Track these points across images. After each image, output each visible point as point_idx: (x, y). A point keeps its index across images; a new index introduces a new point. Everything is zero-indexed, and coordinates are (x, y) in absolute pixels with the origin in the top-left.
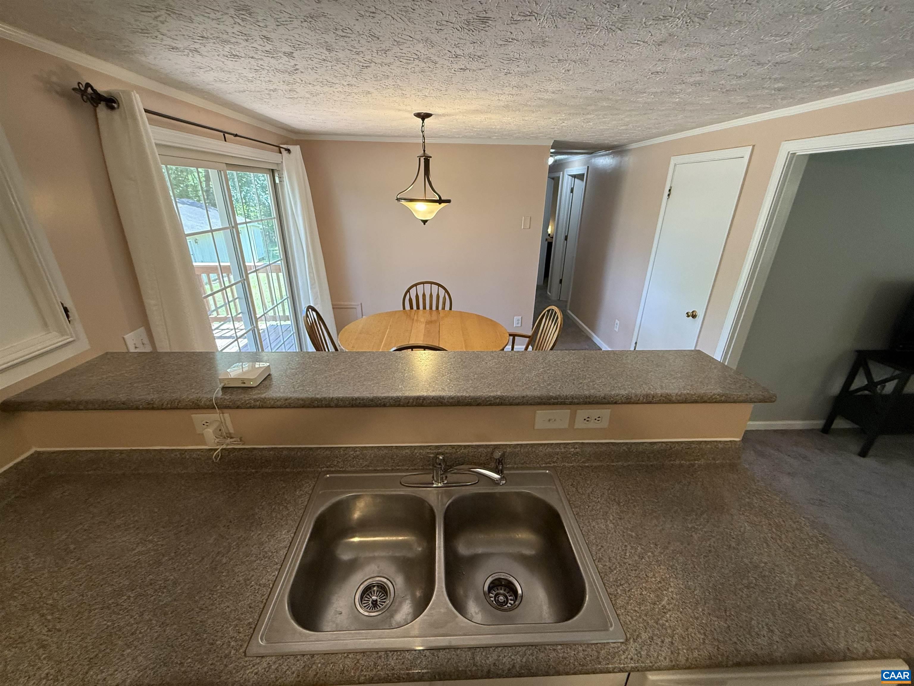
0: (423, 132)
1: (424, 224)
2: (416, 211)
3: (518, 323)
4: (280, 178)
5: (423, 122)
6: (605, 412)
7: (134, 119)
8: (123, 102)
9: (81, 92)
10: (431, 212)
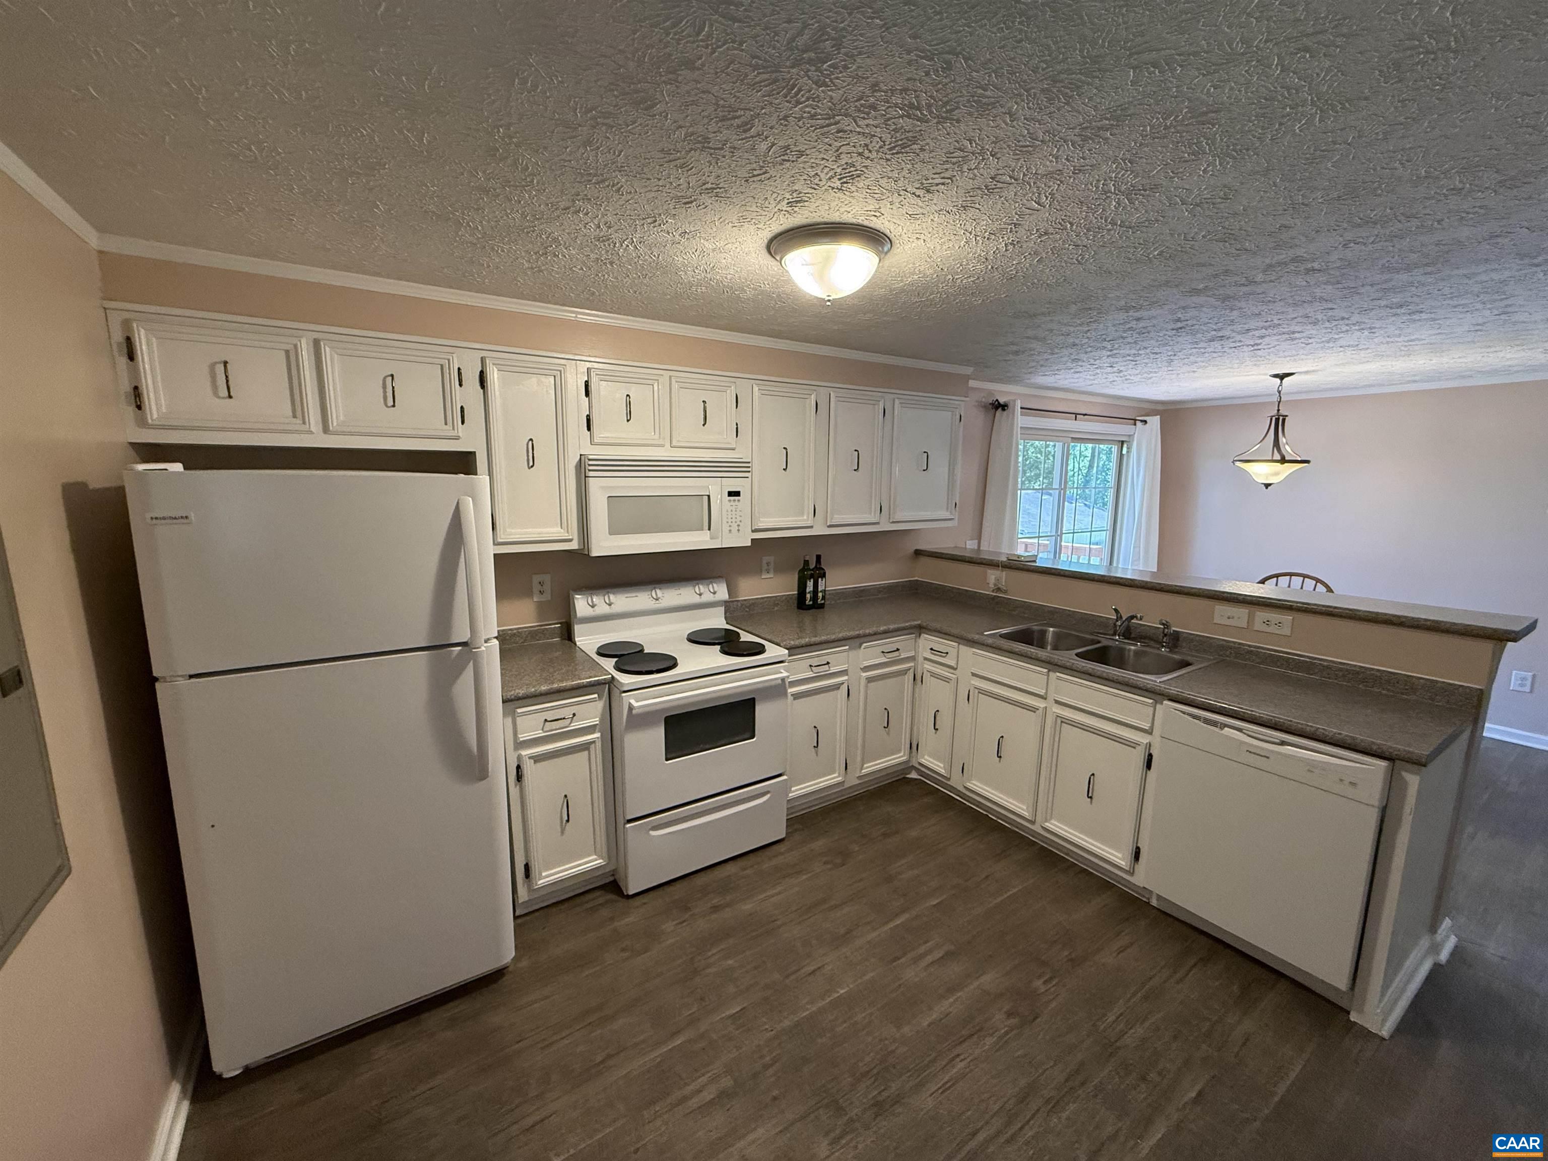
0: (1279, 392)
1: (1267, 488)
2: (1256, 474)
4: (1128, 448)
5: (1281, 382)
6: (1287, 618)
7: (1013, 414)
8: (1011, 406)
9: (992, 404)
10: (1277, 474)
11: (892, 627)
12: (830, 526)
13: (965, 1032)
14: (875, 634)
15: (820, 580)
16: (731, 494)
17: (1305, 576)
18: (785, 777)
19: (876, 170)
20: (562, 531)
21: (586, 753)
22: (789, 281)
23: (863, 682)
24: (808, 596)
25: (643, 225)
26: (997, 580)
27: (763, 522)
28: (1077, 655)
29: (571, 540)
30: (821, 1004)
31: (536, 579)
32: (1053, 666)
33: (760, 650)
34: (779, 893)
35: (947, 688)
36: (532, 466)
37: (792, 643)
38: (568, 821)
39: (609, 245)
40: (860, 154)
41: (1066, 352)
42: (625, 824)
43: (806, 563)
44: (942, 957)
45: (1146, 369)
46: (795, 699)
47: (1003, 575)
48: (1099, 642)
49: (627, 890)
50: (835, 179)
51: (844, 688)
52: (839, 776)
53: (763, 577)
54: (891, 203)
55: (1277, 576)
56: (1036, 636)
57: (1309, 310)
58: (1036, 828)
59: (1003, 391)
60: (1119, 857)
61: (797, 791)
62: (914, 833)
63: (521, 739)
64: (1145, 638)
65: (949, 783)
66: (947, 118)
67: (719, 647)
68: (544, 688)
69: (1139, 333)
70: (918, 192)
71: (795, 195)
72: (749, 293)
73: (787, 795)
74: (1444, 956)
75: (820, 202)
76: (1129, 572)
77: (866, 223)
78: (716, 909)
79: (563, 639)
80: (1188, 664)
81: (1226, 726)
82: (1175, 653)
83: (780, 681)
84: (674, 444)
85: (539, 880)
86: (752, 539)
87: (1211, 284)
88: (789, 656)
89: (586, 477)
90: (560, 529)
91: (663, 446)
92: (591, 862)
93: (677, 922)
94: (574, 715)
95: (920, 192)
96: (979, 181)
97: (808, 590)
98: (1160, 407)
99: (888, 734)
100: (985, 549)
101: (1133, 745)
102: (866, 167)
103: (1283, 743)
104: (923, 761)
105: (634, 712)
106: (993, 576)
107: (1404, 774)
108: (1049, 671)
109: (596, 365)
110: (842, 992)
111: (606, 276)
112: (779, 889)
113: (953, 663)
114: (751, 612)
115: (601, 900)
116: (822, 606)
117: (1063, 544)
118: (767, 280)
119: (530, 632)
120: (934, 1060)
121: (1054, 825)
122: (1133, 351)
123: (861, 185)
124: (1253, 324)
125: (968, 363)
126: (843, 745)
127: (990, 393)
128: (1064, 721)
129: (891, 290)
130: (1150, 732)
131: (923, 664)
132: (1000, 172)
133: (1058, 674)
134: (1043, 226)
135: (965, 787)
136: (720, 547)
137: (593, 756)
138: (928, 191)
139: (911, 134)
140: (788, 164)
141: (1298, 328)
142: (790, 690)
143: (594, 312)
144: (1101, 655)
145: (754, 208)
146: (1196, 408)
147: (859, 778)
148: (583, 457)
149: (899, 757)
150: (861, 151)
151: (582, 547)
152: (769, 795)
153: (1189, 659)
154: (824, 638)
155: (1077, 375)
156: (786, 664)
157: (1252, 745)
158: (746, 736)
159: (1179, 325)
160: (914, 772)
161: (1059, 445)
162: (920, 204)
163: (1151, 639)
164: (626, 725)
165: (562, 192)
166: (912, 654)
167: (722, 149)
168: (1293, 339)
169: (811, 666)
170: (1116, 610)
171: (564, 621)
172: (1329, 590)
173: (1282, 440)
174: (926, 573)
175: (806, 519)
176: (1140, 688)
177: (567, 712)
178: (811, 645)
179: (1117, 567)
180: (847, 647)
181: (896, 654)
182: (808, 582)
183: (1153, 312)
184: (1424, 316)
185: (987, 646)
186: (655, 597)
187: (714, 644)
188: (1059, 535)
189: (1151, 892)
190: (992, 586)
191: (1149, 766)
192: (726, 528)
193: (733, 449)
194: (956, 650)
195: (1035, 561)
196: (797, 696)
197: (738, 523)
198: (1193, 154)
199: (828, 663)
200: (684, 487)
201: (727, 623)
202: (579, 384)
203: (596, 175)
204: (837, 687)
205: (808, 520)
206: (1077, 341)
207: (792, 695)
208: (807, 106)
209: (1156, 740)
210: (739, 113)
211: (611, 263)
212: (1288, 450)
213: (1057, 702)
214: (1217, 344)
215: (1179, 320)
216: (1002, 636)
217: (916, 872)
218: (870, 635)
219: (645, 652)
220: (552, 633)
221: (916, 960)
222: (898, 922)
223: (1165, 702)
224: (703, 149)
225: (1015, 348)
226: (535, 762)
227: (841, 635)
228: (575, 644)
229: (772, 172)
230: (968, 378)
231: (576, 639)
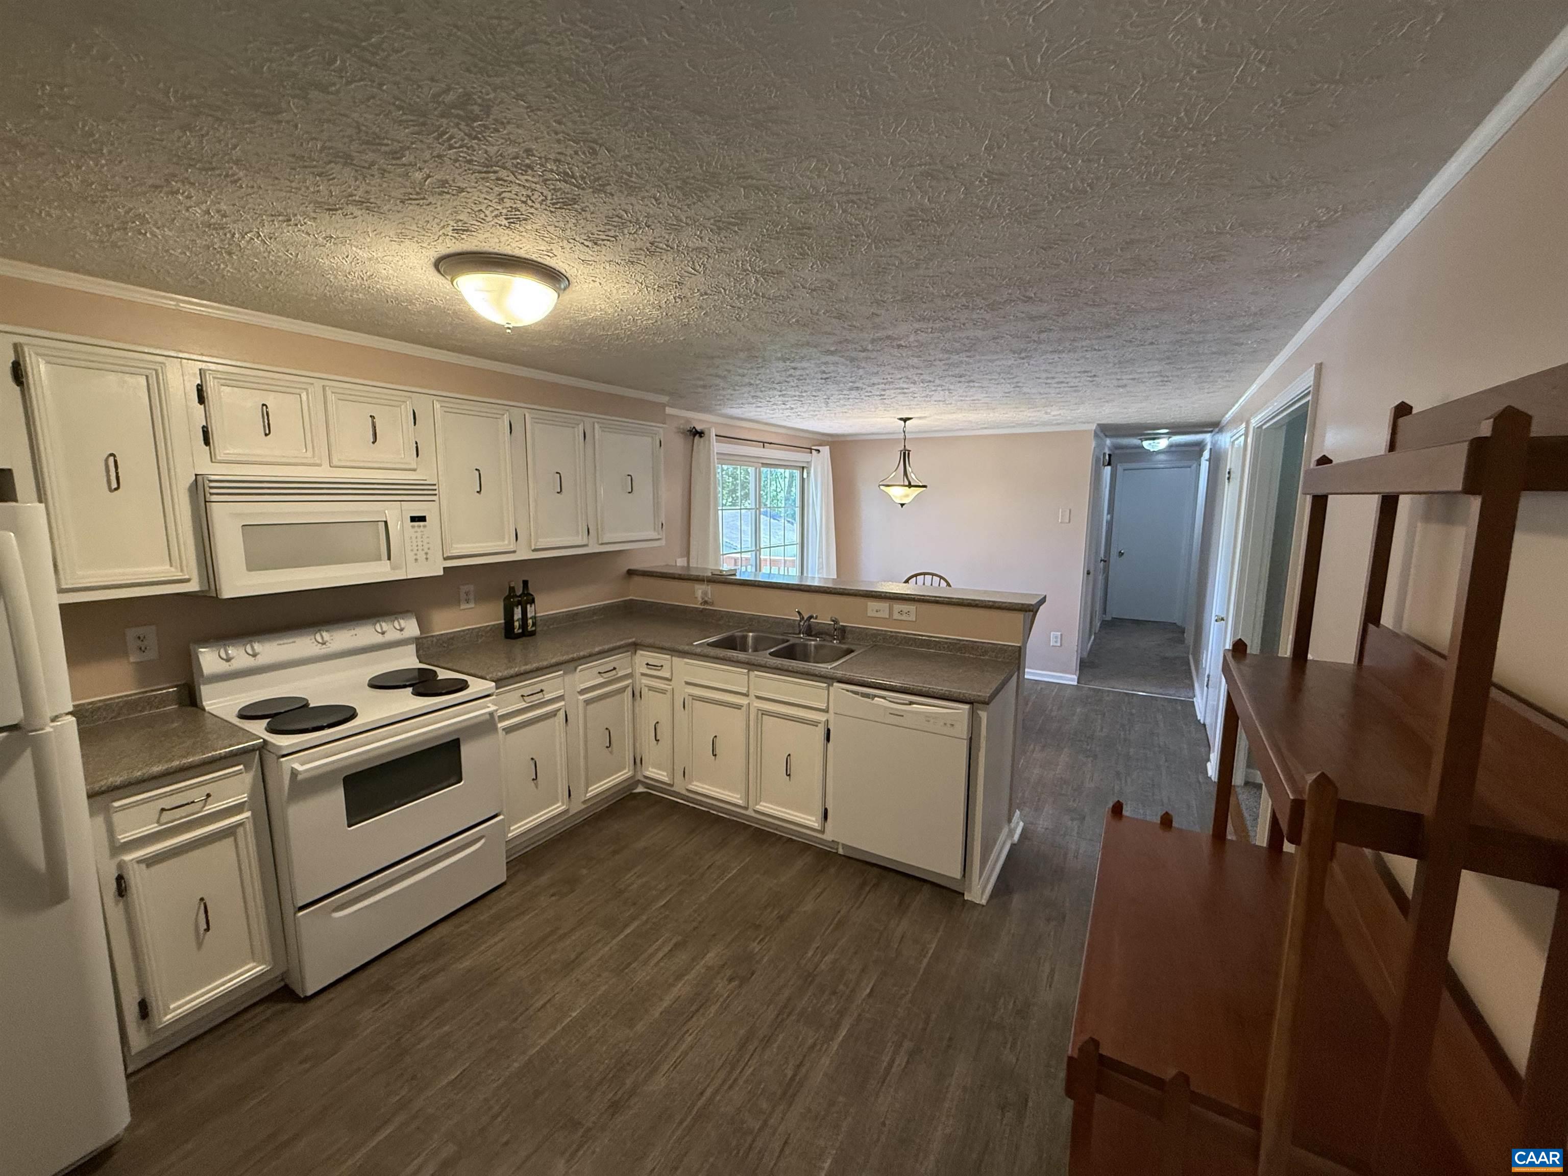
0: (904, 432)
1: (902, 507)
2: (895, 496)
3: (1056, 642)
4: (807, 473)
5: (905, 424)
6: (911, 608)
7: (709, 441)
8: (706, 433)
9: (691, 431)
10: (907, 496)
11: (606, 647)
12: (535, 550)
13: (693, 1008)
14: (590, 656)
15: (528, 606)
16: (413, 519)
17: (933, 575)
18: (501, 817)
19: (542, 219)
20: (173, 569)
21: (232, 839)
22: (463, 301)
23: (581, 705)
24: (517, 624)
25: (273, 221)
26: (705, 593)
27: (457, 548)
28: (771, 654)
29: (188, 580)
30: (552, 1033)
31: (131, 633)
32: (751, 666)
33: (462, 686)
34: (502, 940)
35: (666, 699)
36: (116, 489)
37: (500, 674)
38: (208, 929)
39: (225, 235)
40: (523, 202)
41: (747, 389)
42: (295, 914)
43: (512, 589)
44: (670, 951)
45: (811, 408)
46: (507, 733)
47: (709, 588)
48: (788, 641)
49: (303, 991)
50: (502, 218)
51: (561, 714)
52: (563, 804)
53: (462, 607)
54: (562, 248)
55: (916, 575)
56: (738, 640)
57: (909, 374)
58: (750, 813)
59: (700, 420)
60: (812, 821)
61: (516, 829)
62: (641, 844)
63: (122, 841)
64: (822, 634)
65: (672, 789)
66: (600, 190)
67: (410, 689)
68: (157, 769)
69: (798, 379)
70: (586, 243)
71: (460, 224)
72: (418, 306)
73: (505, 835)
74: (1016, 837)
75: (488, 235)
76: (817, 580)
77: (539, 260)
78: (424, 978)
79: (181, 704)
80: (852, 651)
81: (875, 696)
82: (844, 643)
83: (488, 717)
84: (335, 462)
85: (166, 1015)
86: (444, 568)
87: (839, 348)
88: (497, 688)
89: (206, 502)
90: (168, 567)
91: (319, 465)
92: (250, 971)
93: (374, 1008)
94: (208, 795)
95: (590, 244)
96: (639, 244)
97: (516, 618)
98: (830, 439)
99: (611, 752)
100: (695, 565)
101: (815, 724)
102: (532, 214)
103: (911, 703)
104: (647, 773)
105: (300, 777)
106: (700, 590)
107: (979, 712)
108: (749, 670)
109: (213, 367)
110: (574, 1014)
111: (222, 266)
112: (501, 935)
113: (668, 675)
114: (451, 647)
115: (269, 1013)
116: (533, 634)
117: (762, 557)
118: (439, 296)
119: (127, 702)
120: (666, 1044)
121: (766, 807)
122: (797, 393)
123: (529, 227)
124: (875, 380)
125: (662, 392)
126: (565, 773)
127: (688, 420)
128: (765, 713)
129: (576, 322)
130: (826, 711)
131: (640, 680)
132: (658, 240)
133: (756, 673)
134: (703, 289)
135: (687, 790)
136: (405, 578)
137: (242, 844)
138: (596, 244)
139: (569, 196)
140: (448, 196)
141: (905, 386)
142: (500, 725)
143: (205, 302)
144: (790, 653)
145: (414, 227)
146: (852, 441)
147: (584, 802)
148: (199, 478)
149: (624, 774)
150: (524, 199)
151: (207, 588)
152: (483, 841)
153: (852, 647)
154: (535, 665)
155: (759, 409)
156: (494, 697)
157: (892, 709)
158: (452, 781)
159: (825, 376)
160: (640, 786)
161: (751, 470)
162: (591, 253)
163: (827, 634)
164: (289, 794)
165: (150, 168)
166: (629, 671)
167: (369, 168)
168: (905, 393)
169: (523, 696)
170: (799, 612)
171: (183, 682)
172: (949, 585)
173: (909, 469)
174: (639, 591)
175: (507, 543)
176: (816, 676)
177: (198, 795)
178: (522, 674)
179: (807, 577)
180: (561, 672)
181: (614, 672)
182: (516, 609)
183: (805, 364)
184: (976, 385)
185: (695, 654)
186: (320, 641)
187: (405, 686)
188: (758, 550)
189: (838, 843)
190: (700, 599)
191: (828, 739)
192: (410, 557)
193: (414, 470)
194: (669, 663)
195: (735, 575)
196: (508, 730)
197: (426, 550)
198: (801, 254)
199: (542, 691)
200: (353, 513)
201: (420, 662)
202: (188, 389)
203: (199, 161)
204: (554, 714)
205: (509, 544)
206: (752, 382)
207: (504, 729)
208: (462, 152)
209: (831, 716)
210: (386, 141)
211: (230, 254)
212: (912, 476)
213: (758, 697)
214: (854, 393)
215: (824, 372)
216: (709, 645)
217: (644, 880)
218: (584, 657)
219: (311, 706)
220: (163, 700)
221: (645, 963)
222: (628, 931)
223: (835, 684)
224: (345, 164)
225: (701, 383)
226: (148, 866)
227: (554, 661)
228: (204, 710)
229: (431, 199)
230: (664, 406)
231: (204, 703)
